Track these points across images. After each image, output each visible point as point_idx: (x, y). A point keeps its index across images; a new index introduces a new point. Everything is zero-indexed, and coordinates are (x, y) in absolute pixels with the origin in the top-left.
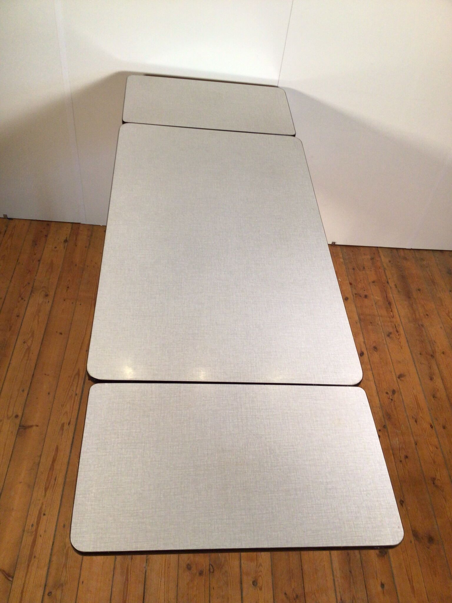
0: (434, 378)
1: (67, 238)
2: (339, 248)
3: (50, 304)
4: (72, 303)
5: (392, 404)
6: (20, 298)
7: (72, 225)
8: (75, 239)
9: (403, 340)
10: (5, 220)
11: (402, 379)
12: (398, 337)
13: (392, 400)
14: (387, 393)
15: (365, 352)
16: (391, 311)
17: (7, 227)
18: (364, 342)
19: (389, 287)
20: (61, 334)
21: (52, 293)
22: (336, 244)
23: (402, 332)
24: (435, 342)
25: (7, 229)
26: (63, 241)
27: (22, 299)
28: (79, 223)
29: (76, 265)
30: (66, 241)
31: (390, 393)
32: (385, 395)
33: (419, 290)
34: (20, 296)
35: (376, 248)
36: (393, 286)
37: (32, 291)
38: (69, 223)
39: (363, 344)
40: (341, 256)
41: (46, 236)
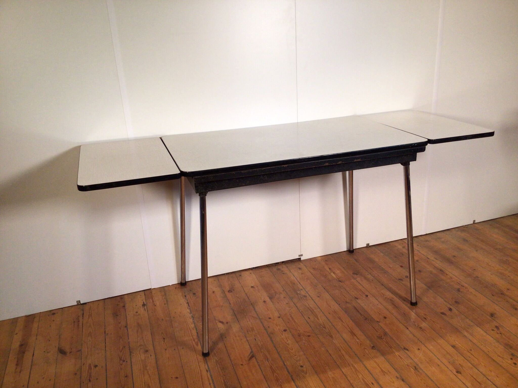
0: (517, 308)
1: (144, 302)
2: (374, 248)
3: (153, 357)
4: (175, 349)
5: (503, 336)
6: (121, 362)
7: (144, 292)
8: (151, 301)
9: (471, 290)
10: (79, 306)
11: (496, 316)
12: (467, 289)
13: (500, 333)
14: (493, 330)
15: (451, 307)
16: (447, 275)
17: (83, 310)
18: (445, 301)
19: (431, 260)
20: (177, 378)
21: (151, 348)
22: (370, 245)
23: (466, 285)
24: (495, 284)
25: (83, 312)
26: (141, 306)
27: (124, 361)
28: (150, 289)
29: (163, 320)
30: (144, 305)
31: (495, 329)
32: (492, 332)
33: (454, 256)
34: (121, 359)
35: (401, 240)
36: (434, 259)
37: (130, 352)
38: (140, 291)
39: (445, 302)
40: (379, 252)
41: (124, 306)
